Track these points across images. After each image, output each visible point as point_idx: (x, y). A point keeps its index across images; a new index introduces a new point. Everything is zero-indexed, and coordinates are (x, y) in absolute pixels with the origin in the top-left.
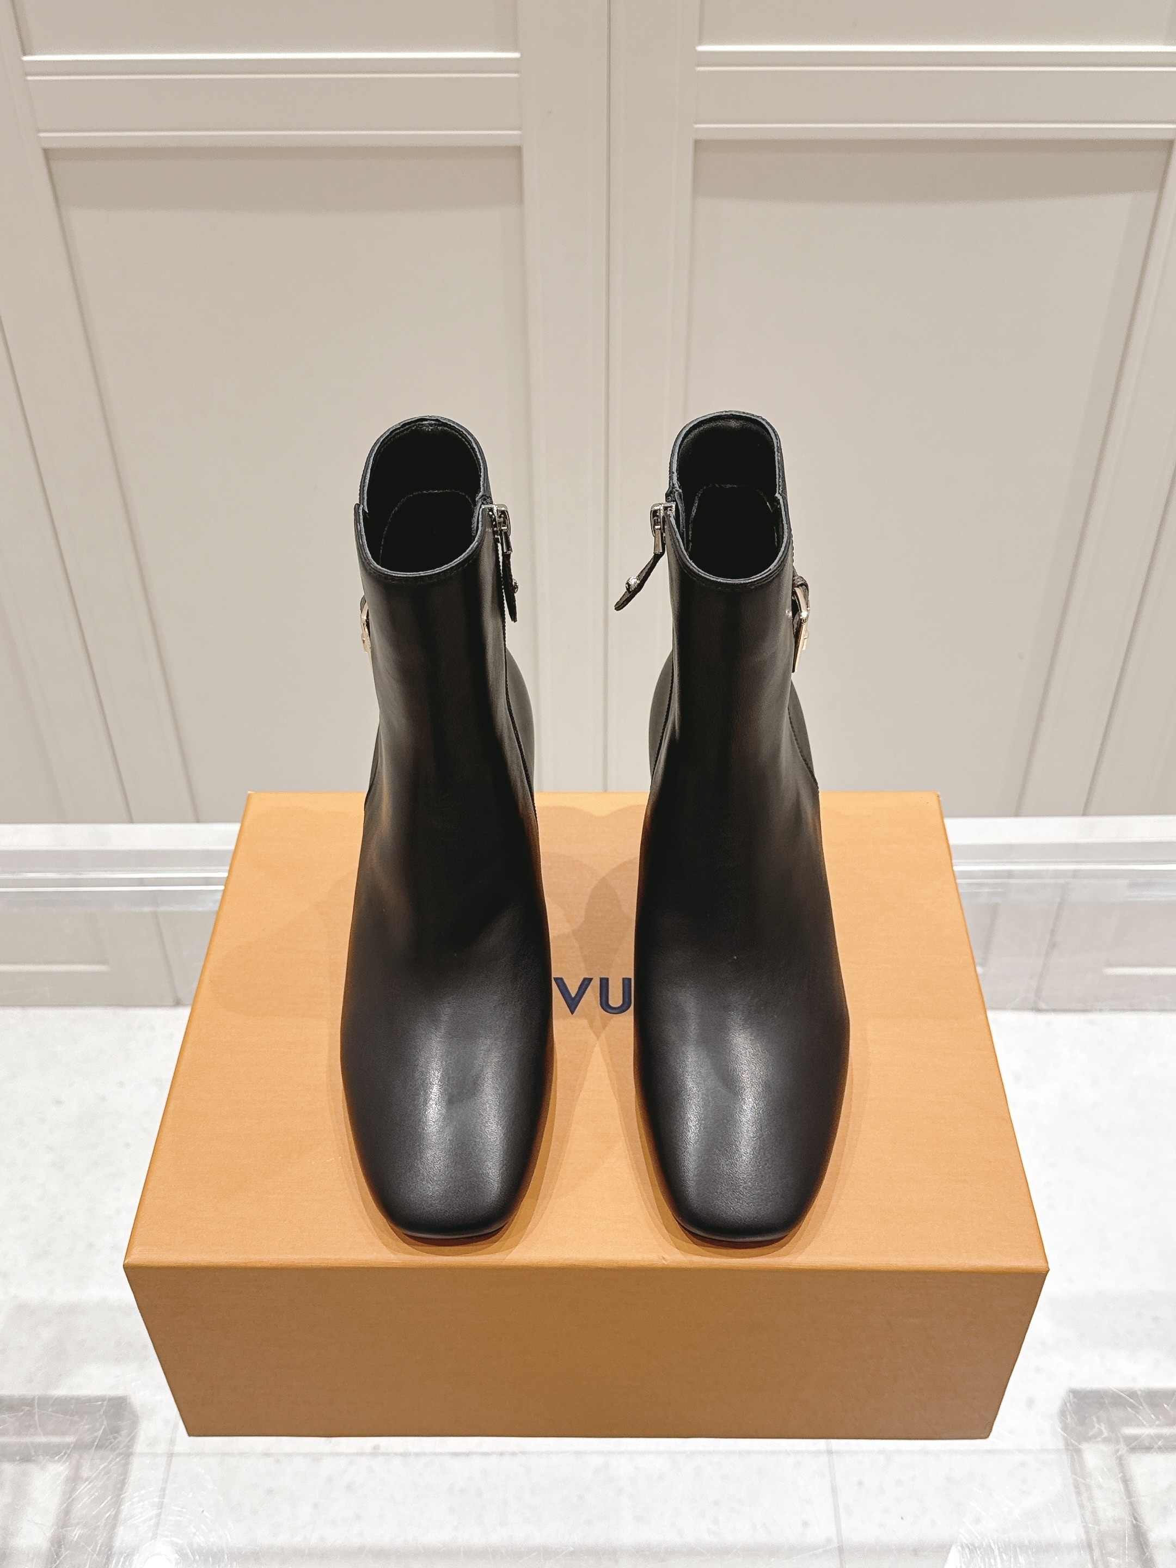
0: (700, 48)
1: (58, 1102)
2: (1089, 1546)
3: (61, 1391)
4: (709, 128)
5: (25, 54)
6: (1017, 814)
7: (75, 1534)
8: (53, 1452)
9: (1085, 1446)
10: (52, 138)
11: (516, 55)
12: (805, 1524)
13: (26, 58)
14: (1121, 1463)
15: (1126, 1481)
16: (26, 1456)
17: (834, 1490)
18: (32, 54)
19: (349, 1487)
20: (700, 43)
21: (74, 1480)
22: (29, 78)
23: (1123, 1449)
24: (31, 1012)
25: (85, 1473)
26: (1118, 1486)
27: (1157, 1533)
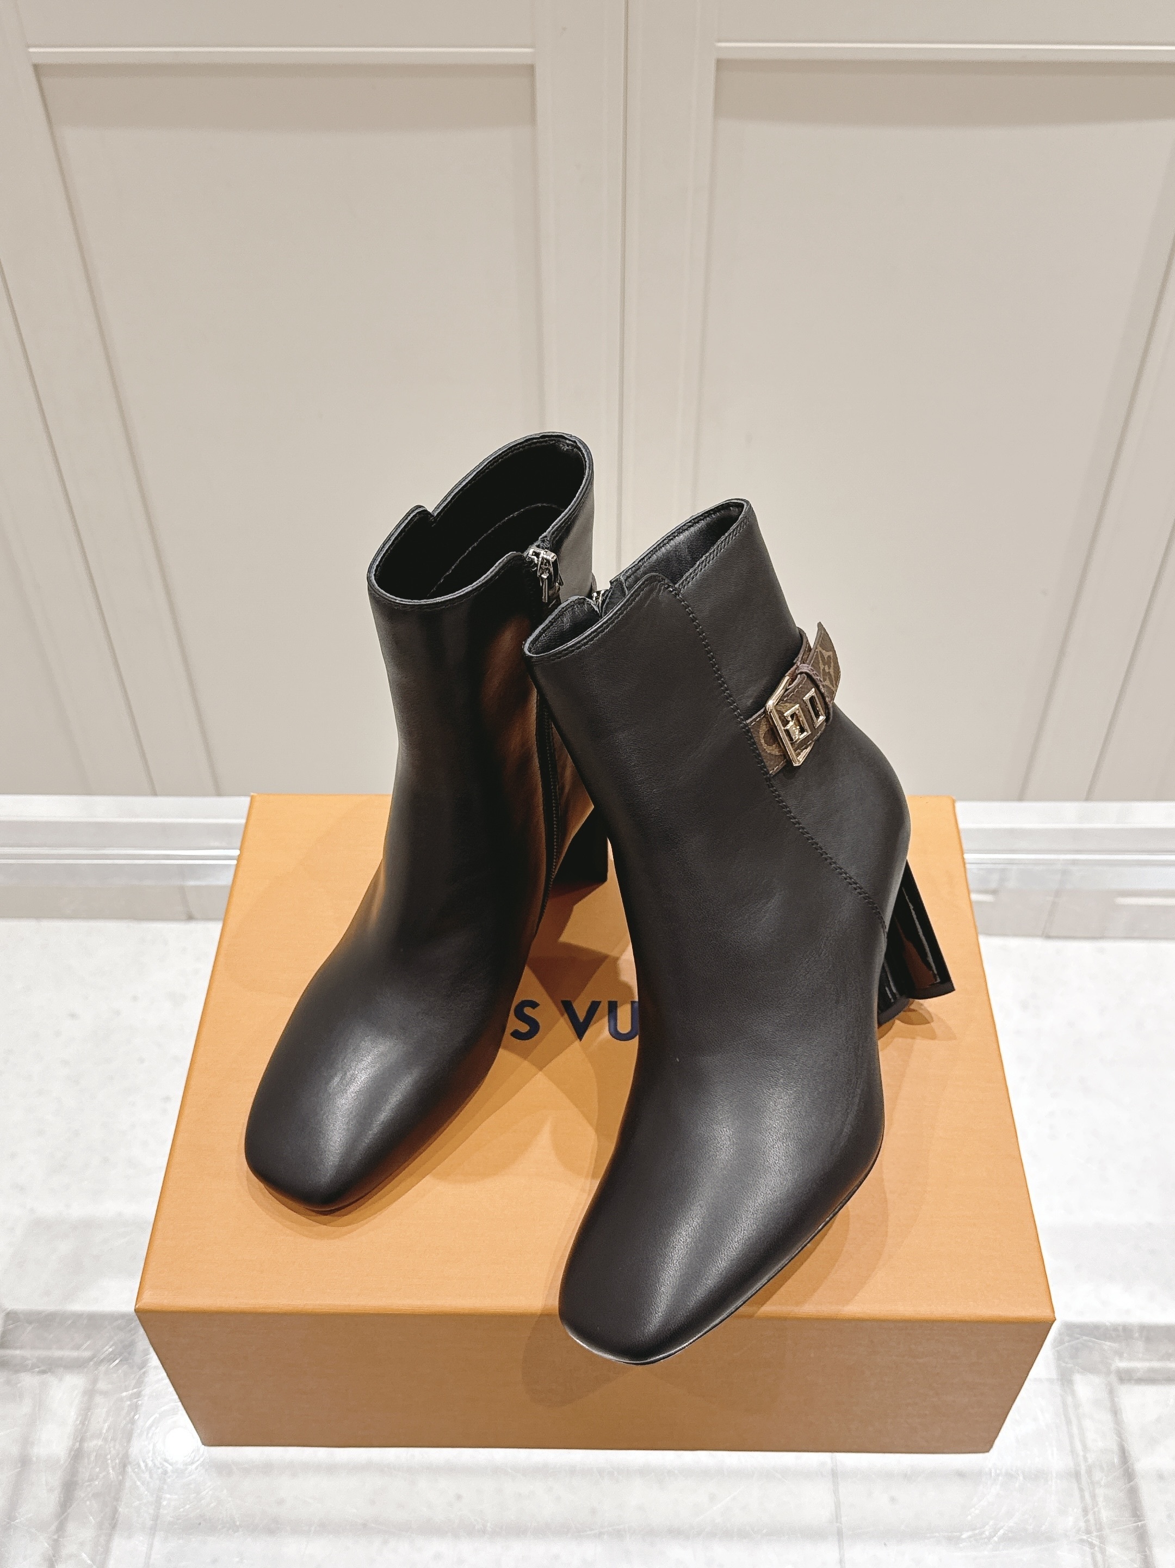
1: (73, 1016)
2: (1077, 1475)
4: (731, 47)
6: (1021, 798)
7: (92, 1444)
9: (1077, 1378)
10: (40, 53)
14: (1111, 1392)
15: (1115, 1412)
24: (46, 924)
25: (101, 1386)
26: (1108, 1417)
27: (1144, 1463)
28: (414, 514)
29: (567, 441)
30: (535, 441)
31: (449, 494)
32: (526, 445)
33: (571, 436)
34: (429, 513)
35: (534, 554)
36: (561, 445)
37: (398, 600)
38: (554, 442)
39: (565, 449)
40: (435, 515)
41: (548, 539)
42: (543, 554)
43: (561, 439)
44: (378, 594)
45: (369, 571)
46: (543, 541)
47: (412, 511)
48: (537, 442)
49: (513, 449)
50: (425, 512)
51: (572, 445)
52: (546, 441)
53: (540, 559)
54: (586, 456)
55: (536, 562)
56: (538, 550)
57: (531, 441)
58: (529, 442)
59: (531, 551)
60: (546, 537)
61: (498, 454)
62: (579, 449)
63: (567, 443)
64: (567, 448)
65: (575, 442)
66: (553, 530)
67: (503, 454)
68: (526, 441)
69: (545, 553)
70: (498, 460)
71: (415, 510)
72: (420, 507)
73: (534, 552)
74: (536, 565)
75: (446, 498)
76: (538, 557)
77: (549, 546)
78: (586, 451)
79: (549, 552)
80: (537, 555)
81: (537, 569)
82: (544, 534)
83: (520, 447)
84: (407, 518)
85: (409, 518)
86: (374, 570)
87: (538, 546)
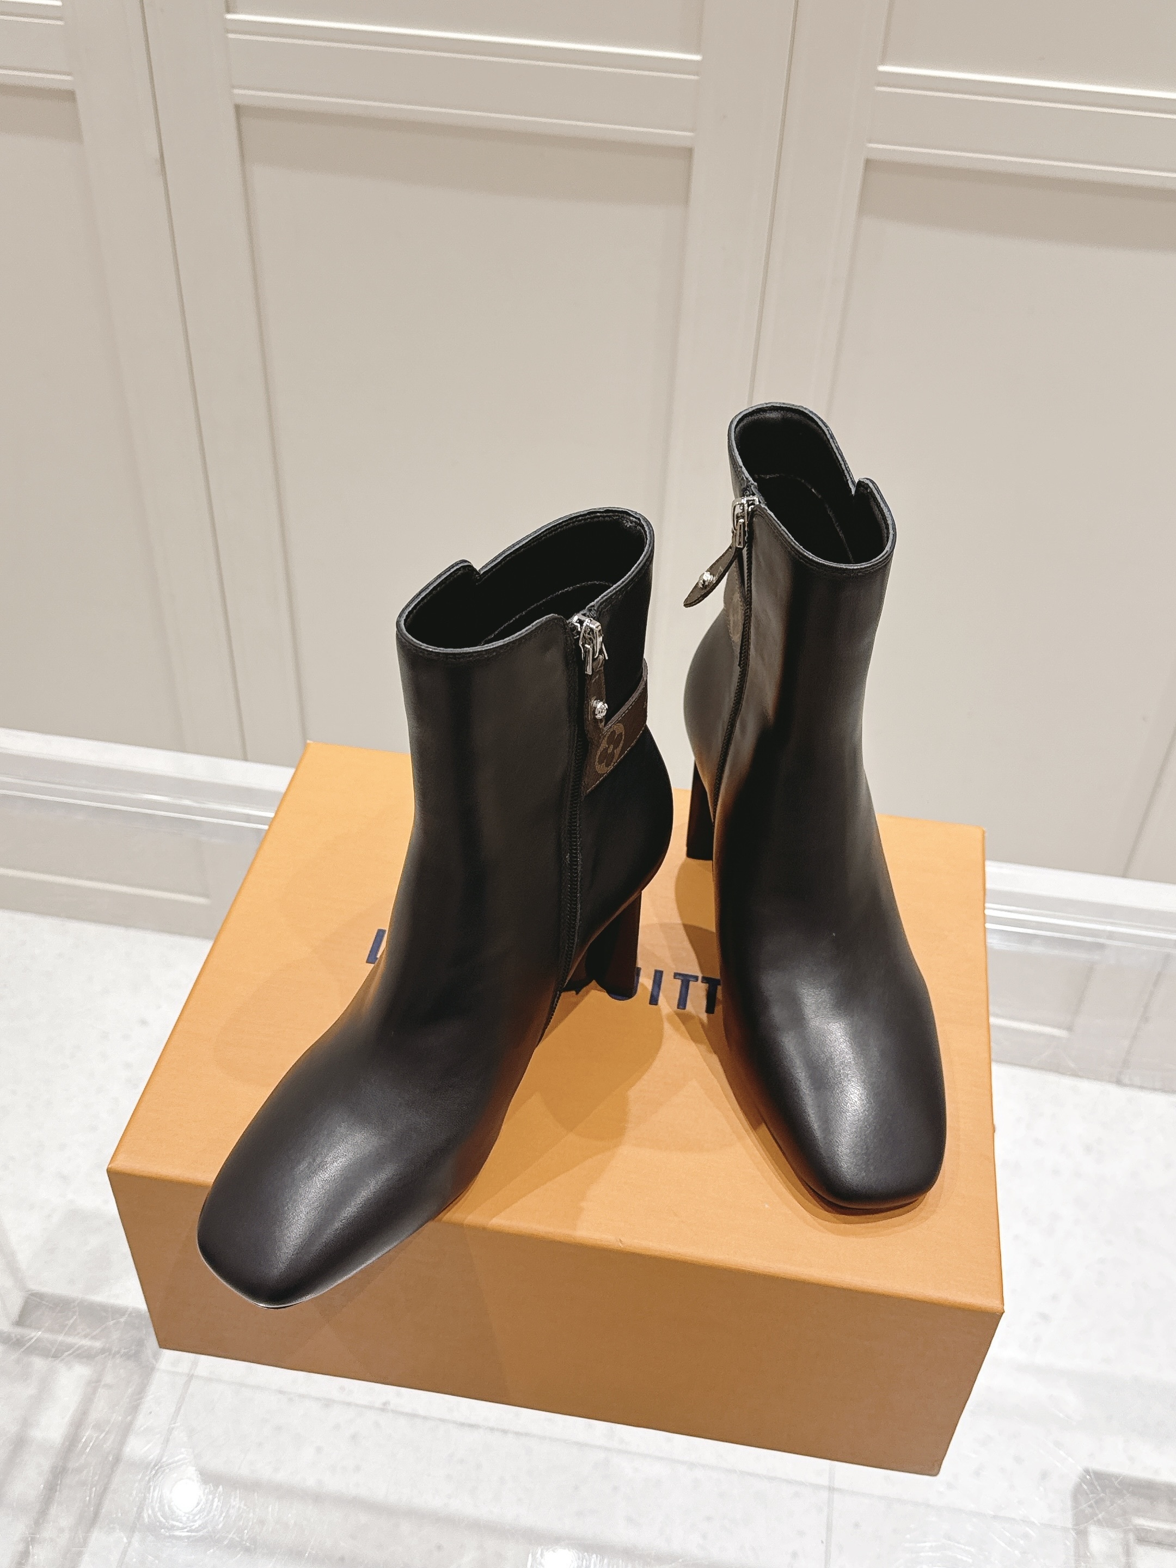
0: (882, 68)
3: (98, 1298)
4: (880, 149)
5: (228, 12)
6: (1124, 876)
8: (85, 1356)
9: (1093, 1529)
10: (244, 95)
11: (697, 58)
12: (795, 1555)
13: (229, 16)
16: (56, 1353)
17: (829, 1528)
18: (234, 12)
19: (354, 1437)
20: (883, 62)
21: (94, 1385)
22: (231, 36)
23: (1131, 1537)
25: (108, 1379)
28: (458, 567)
29: (631, 518)
30: (598, 514)
31: (500, 555)
32: (588, 518)
33: (636, 513)
34: (475, 570)
35: (578, 621)
36: (625, 522)
37: (424, 646)
38: (618, 517)
39: (628, 526)
40: (482, 572)
41: (596, 609)
42: (587, 621)
43: (625, 516)
44: (405, 639)
45: (400, 616)
46: (590, 610)
47: (457, 564)
48: (601, 516)
49: (574, 520)
50: (470, 568)
51: (635, 522)
52: (609, 516)
53: (583, 627)
54: (648, 533)
55: (579, 629)
56: (583, 618)
57: (594, 515)
58: (592, 516)
59: (575, 618)
60: (593, 606)
61: (558, 523)
62: (642, 526)
63: (630, 520)
64: (631, 524)
65: (639, 519)
66: (602, 600)
67: (563, 524)
68: (590, 513)
69: (589, 621)
70: (557, 529)
71: (460, 563)
72: (466, 561)
73: (579, 619)
74: (579, 633)
75: (496, 558)
76: (582, 625)
77: (595, 615)
78: (649, 529)
79: (594, 621)
80: (581, 622)
81: (579, 637)
82: (592, 604)
83: (582, 519)
84: (450, 570)
85: (452, 570)
86: (405, 616)
87: (584, 615)
